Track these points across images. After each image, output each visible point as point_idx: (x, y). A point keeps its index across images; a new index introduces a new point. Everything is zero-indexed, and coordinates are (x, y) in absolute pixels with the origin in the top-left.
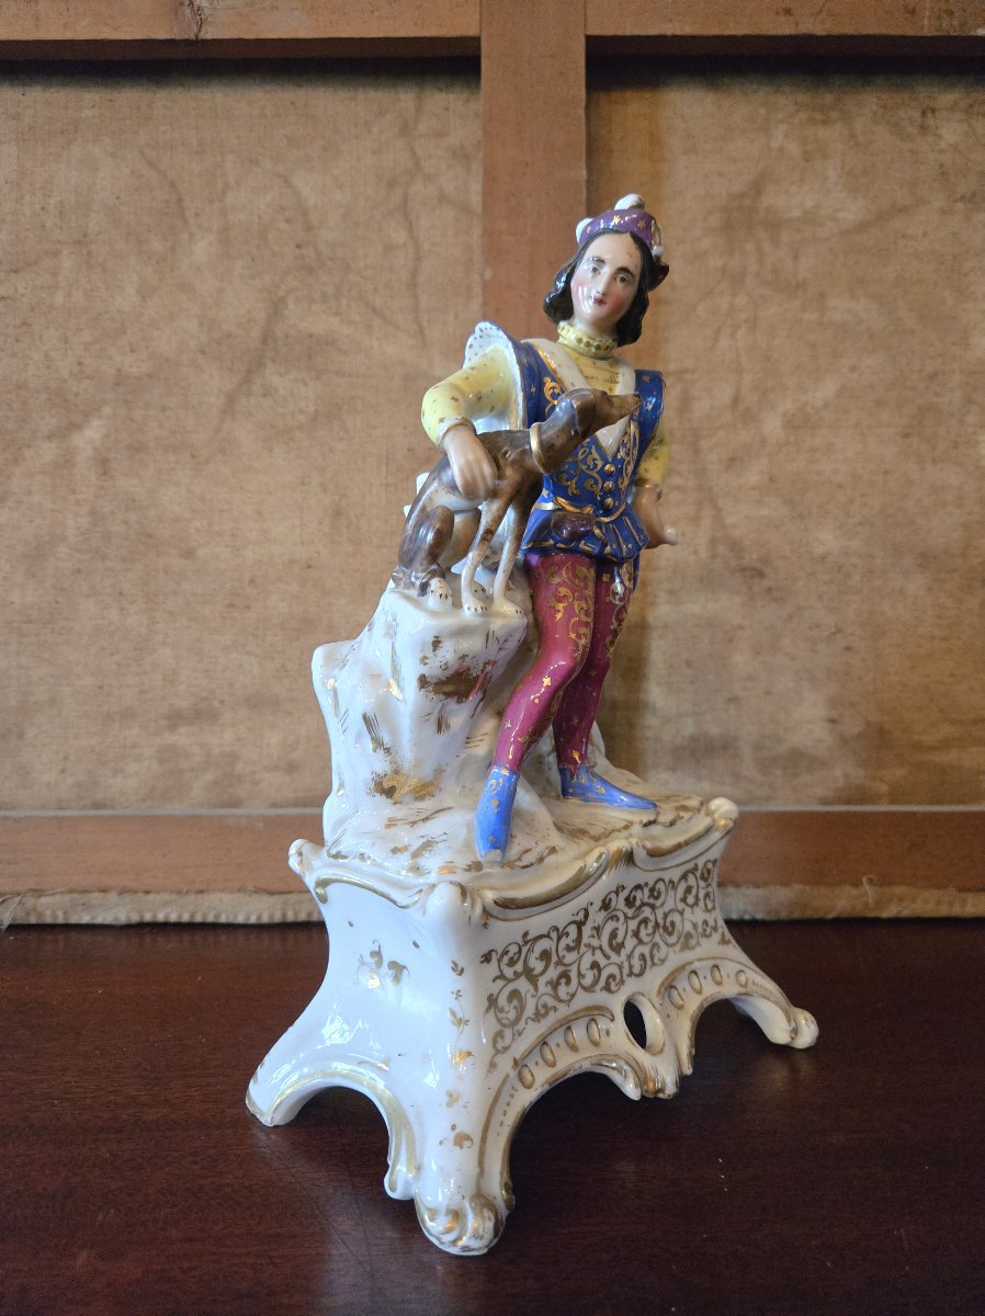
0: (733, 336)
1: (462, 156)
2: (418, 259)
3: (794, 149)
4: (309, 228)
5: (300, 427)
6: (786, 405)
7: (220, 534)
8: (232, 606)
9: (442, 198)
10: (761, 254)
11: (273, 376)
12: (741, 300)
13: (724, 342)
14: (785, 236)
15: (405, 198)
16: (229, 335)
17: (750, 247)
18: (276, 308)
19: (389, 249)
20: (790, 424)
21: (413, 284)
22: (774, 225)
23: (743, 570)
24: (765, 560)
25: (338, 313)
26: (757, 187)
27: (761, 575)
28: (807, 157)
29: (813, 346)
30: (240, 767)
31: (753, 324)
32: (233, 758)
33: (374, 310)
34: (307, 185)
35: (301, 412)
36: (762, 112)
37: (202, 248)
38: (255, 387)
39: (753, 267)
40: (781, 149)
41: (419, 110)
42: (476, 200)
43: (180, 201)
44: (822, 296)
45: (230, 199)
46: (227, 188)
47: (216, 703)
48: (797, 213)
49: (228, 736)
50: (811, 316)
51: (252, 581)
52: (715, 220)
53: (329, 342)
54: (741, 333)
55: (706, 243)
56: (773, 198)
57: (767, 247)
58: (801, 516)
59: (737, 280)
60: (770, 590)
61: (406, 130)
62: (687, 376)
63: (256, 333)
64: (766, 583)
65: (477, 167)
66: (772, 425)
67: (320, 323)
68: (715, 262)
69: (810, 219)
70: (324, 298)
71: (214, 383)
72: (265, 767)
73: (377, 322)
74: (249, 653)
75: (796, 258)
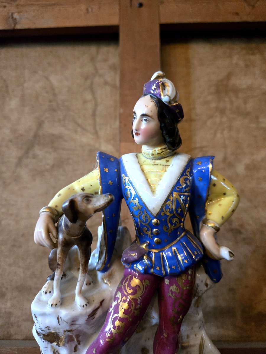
0: (222, 133)
1: (113, 68)
2: (96, 105)
3: (242, 63)
4: (55, 95)
5: (47, 170)
6: (247, 160)
7: (11, 215)
8: (14, 246)
9: (106, 83)
10: (232, 102)
11: (38, 151)
12: (224, 119)
13: (219, 135)
14: (241, 95)
15: (92, 84)
16: (22, 135)
17: (227, 99)
18: (40, 125)
19: (85, 102)
20: (248, 168)
21: (94, 115)
22: (236, 91)
23: (232, 230)
24: (242, 226)
25: (64, 126)
26: (228, 77)
27: (240, 232)
28: (247, 66)
29: (255, 137)
30: (12, 319)
31: (230, 128)
32: (10, 314)
33: (79, 125)
34: (54, 80)
35: (48, 164)
36: (228, 51)
37: (14, 103)
38: (30, 155)
39: (228, 106)
40: (237, 64)
41: (98, 52)
42: (118, 83)
43: (7, 87)
44: (257, 118)
45: (26, 85)
46: (25, 81)
47: (4, 290)
48: (244, 87)
49: (9, 304)
50: (253, 125)
51: (23, 235)
52: (213, 89)
53: (59, 137)
54: (225, 132)
55: (210, 98)
56: (235, 81)
57: (234, 99)
58: (256, 207)
59: (222, 112)
60: (244, 239)
61: (93, 59)
62: (204, 149)
63: (32, 134)
64: (243, 236)
65: (118, 72)
66: (241, 169)
67: (57, 130)
68: (213, 105)
69: (250, 88)
70: (59, 121)
71: (14, 153)
72: (24, 319)
73: (79, 129)
74: (19, 267)
75: (245, 103)
